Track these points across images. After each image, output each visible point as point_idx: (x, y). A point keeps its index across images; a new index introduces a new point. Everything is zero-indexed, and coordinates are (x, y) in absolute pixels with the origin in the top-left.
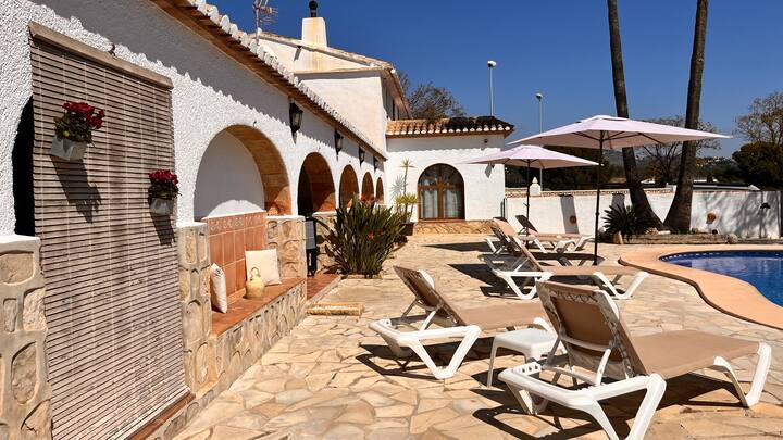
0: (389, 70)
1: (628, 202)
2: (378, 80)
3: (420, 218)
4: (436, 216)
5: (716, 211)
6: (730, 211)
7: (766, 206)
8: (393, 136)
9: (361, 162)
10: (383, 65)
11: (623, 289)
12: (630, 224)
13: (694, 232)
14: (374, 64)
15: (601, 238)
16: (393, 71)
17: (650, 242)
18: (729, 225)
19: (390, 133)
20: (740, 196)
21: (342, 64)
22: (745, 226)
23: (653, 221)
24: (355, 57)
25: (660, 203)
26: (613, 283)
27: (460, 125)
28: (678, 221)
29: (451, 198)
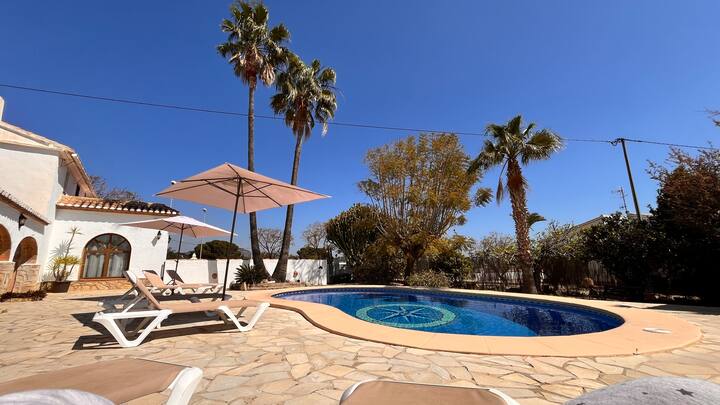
0: (71, 153)
1: (252, 263)
2: (55, 159)
3: (81, 277)
4: (99, 276)
5: (298, 271)
6: (306, 270)
7: (321, 267)
8: (65, 207)
9: (20, 225)
10: (64, 148)
11: (246, 322)
12: (251, 277)
13: (288, 282)
14: (53, 145)
15: (234, 287)
16: (74, 155)
17: (263, 288)
18: (305, 278)
19: (62, 204)
20: (310, 262)
21: (15, 138)
22: (312, 278)
23: (265, 275)
24: (33, 135)
25: (270, 265)
26: (237, 317)
27: (134, 206)
28: (280, 275)
29: (118, 261)
